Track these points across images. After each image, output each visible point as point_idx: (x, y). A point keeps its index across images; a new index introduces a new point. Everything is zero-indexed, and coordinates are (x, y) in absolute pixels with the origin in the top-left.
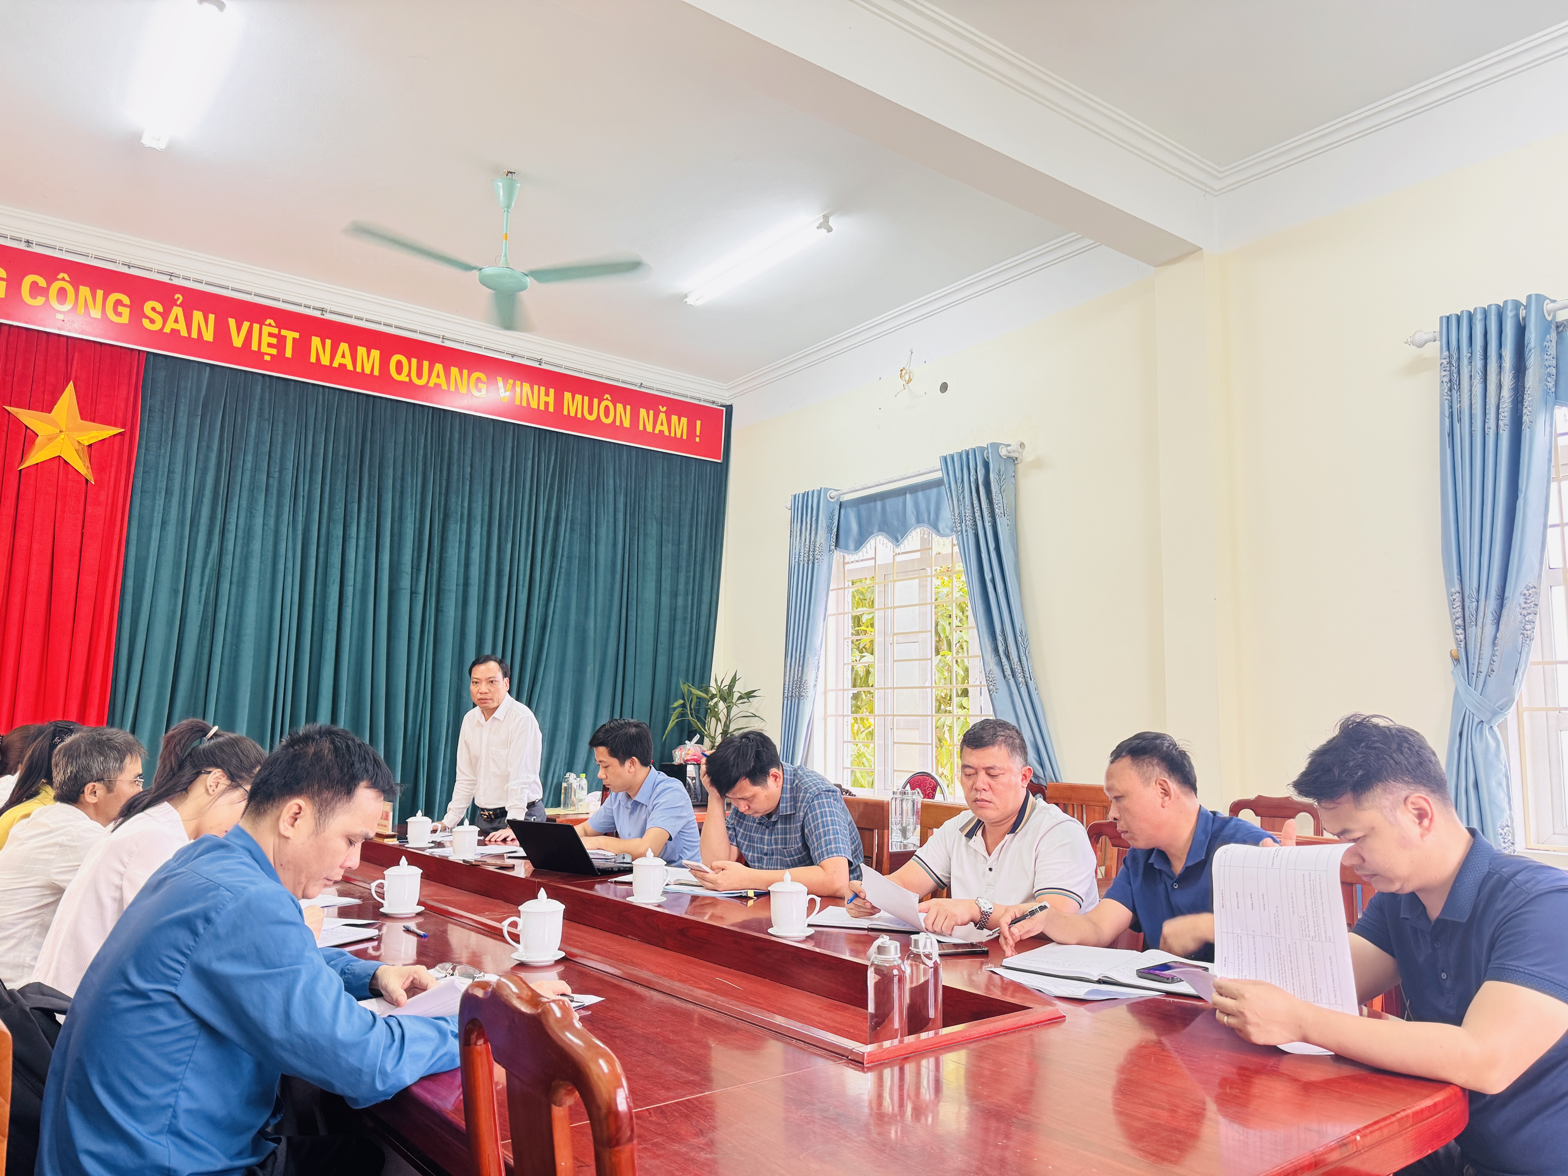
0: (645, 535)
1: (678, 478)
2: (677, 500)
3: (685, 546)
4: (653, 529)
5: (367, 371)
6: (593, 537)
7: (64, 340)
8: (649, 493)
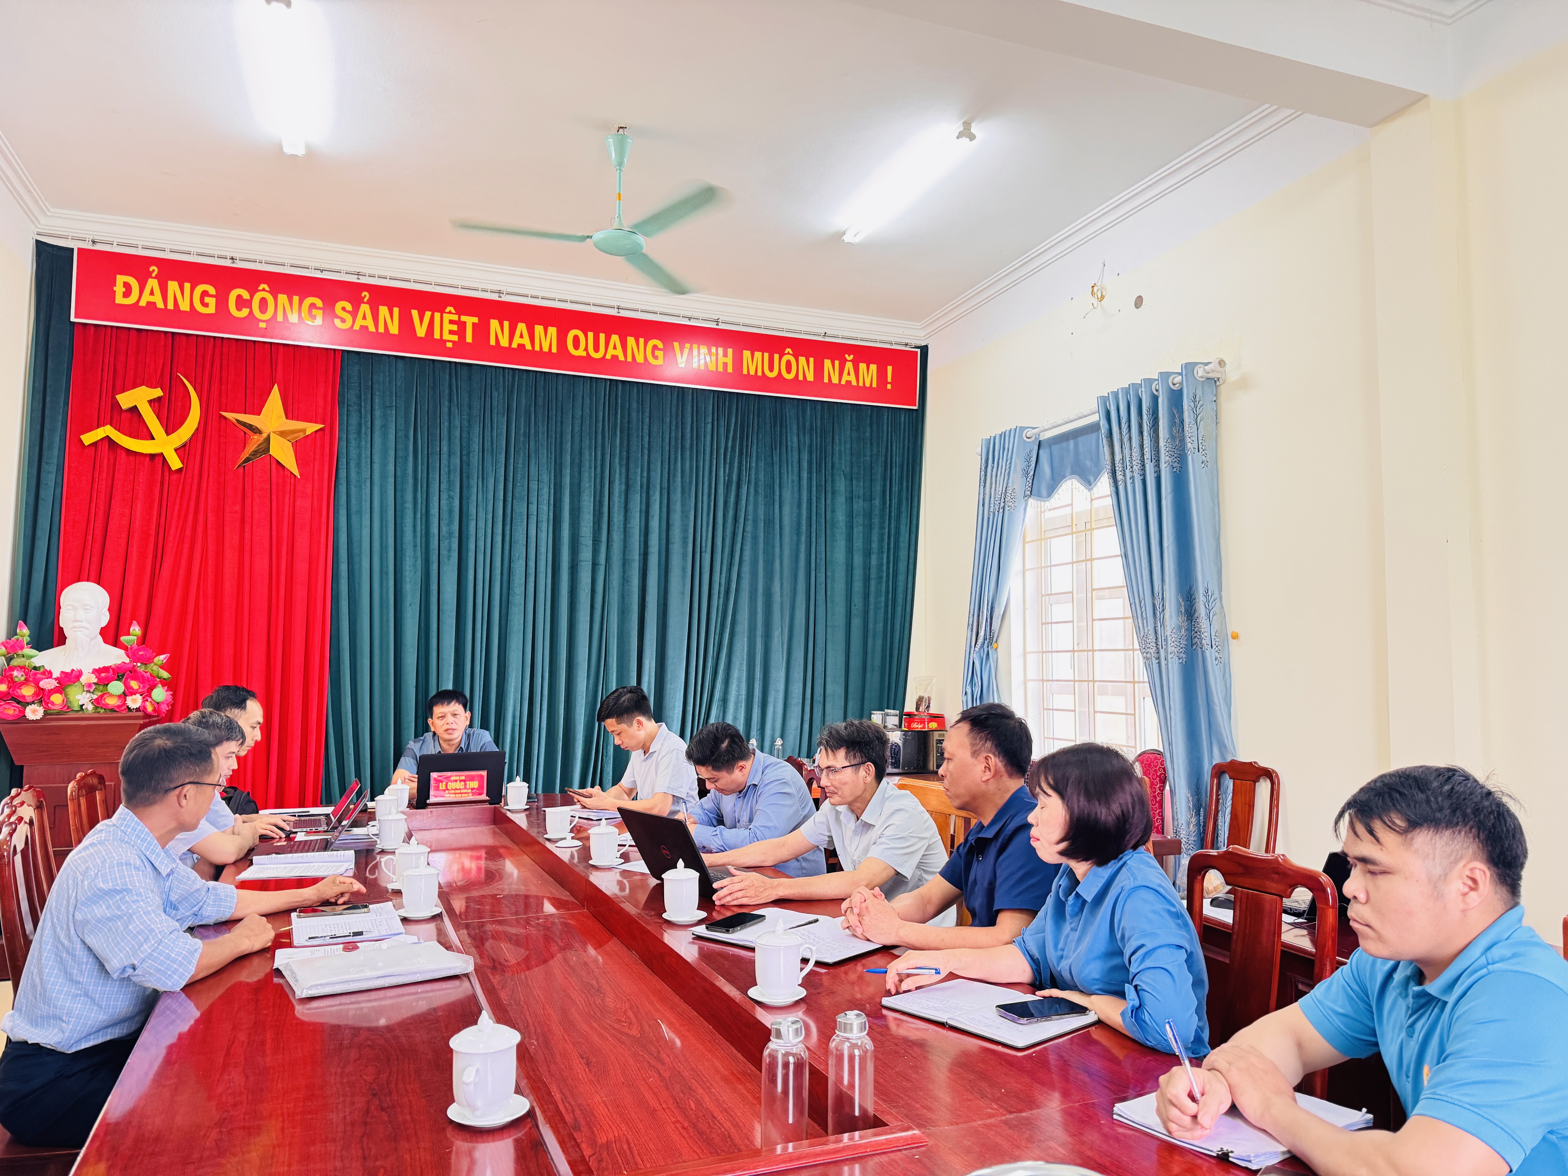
0: (833, 493)
1: (868, 429)
2: (868, 453)
3: (877, 502)
4: (841, 485)
5: (546, 349)
6: (777, 498)
7: (268, 346)
8: (837, 448)
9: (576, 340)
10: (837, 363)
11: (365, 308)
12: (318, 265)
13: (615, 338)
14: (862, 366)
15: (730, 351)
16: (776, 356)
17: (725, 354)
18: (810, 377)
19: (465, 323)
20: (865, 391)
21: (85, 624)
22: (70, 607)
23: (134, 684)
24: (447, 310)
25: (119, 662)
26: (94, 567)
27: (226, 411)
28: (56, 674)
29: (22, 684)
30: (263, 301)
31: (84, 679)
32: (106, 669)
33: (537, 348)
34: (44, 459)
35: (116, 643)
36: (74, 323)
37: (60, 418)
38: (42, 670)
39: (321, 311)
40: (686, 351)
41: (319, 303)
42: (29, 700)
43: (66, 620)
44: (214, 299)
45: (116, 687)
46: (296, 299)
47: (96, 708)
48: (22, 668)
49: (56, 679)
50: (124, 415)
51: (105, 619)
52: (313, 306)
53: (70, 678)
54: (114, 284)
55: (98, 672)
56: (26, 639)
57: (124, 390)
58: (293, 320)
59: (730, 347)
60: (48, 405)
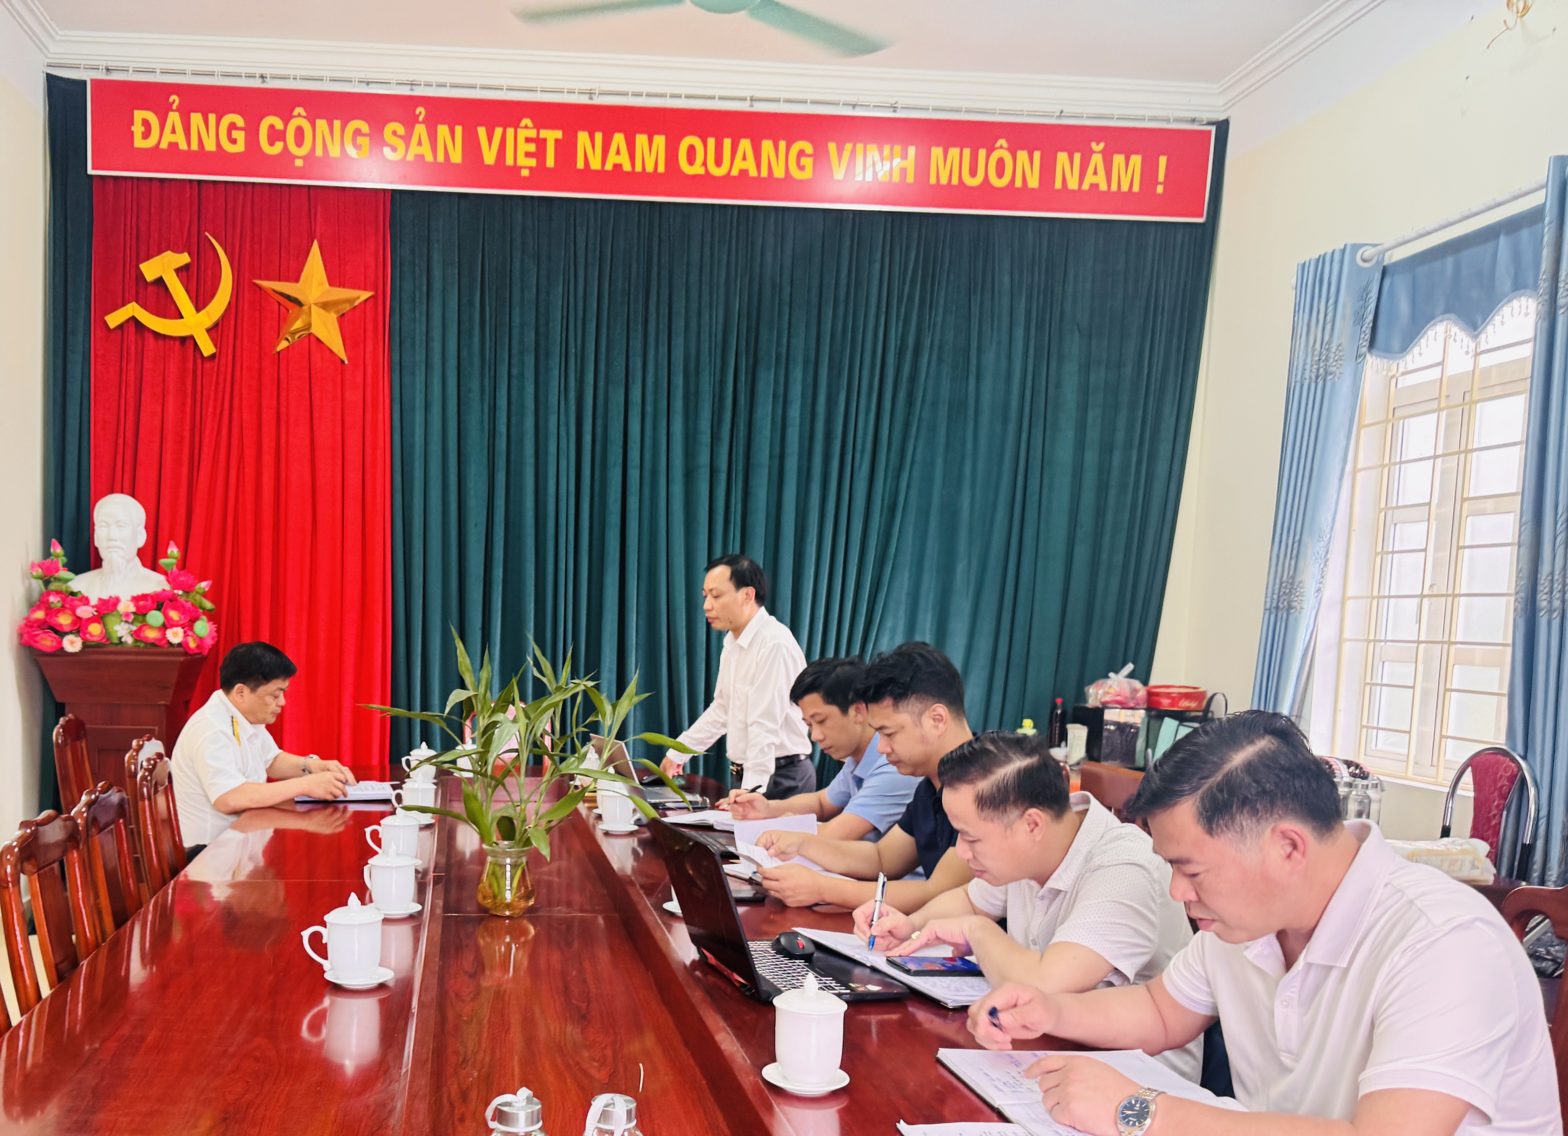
0: (1061, 357)
1: (1122, 258)
2: (1120, 295)
3: (1128, 371)
4: (1074, 347)
5: (650, 169)
6: (973, 369)
7: (305, 190)
8: (1070, 290)
9: (691, 149)
10: (1077, 156)
11: (420, 130)
12: (362, 76)
13: (745, 144)
14: (1118, 159)
15: (912, 150)
16: (982, 153)
17: (904, 156)
18: (1034, 182)
19: (545, 140)
20: (1123, 200)
21: (119, 544)
22: (103, 524)
23: (174, 615)
24: (523, 124)
25: (159, 589)
26: (127, 477)
27: (261, 278)
28: (94, 601)
29: (58, 611)
30: (300, 131)
31: (122, 608)
32: (144, 597)
33: (638, 168)
34: (69, 347)
35: (154, 566)
36: (91, 176)
37: (83, 295)
38: (79, 596)
39: (367, 139)
40: (846, 154)
41: (364, 127)
42: (67, 629)
43: (101, 538)
44: (243, 133)
45: (155, 618)
46: (337, 124)
47: (136, 641)
48: (58, 593)
49: (93, 607)
50: (150, 289)
51: (141, 538)
52: (357, 132)
53: (107, 607)
54: (132, 123)
55: (136, 599)
56: (62, 560)
57: (148, 258)
58: (335, 151)
59: (912, 145)
60: (69, 279)
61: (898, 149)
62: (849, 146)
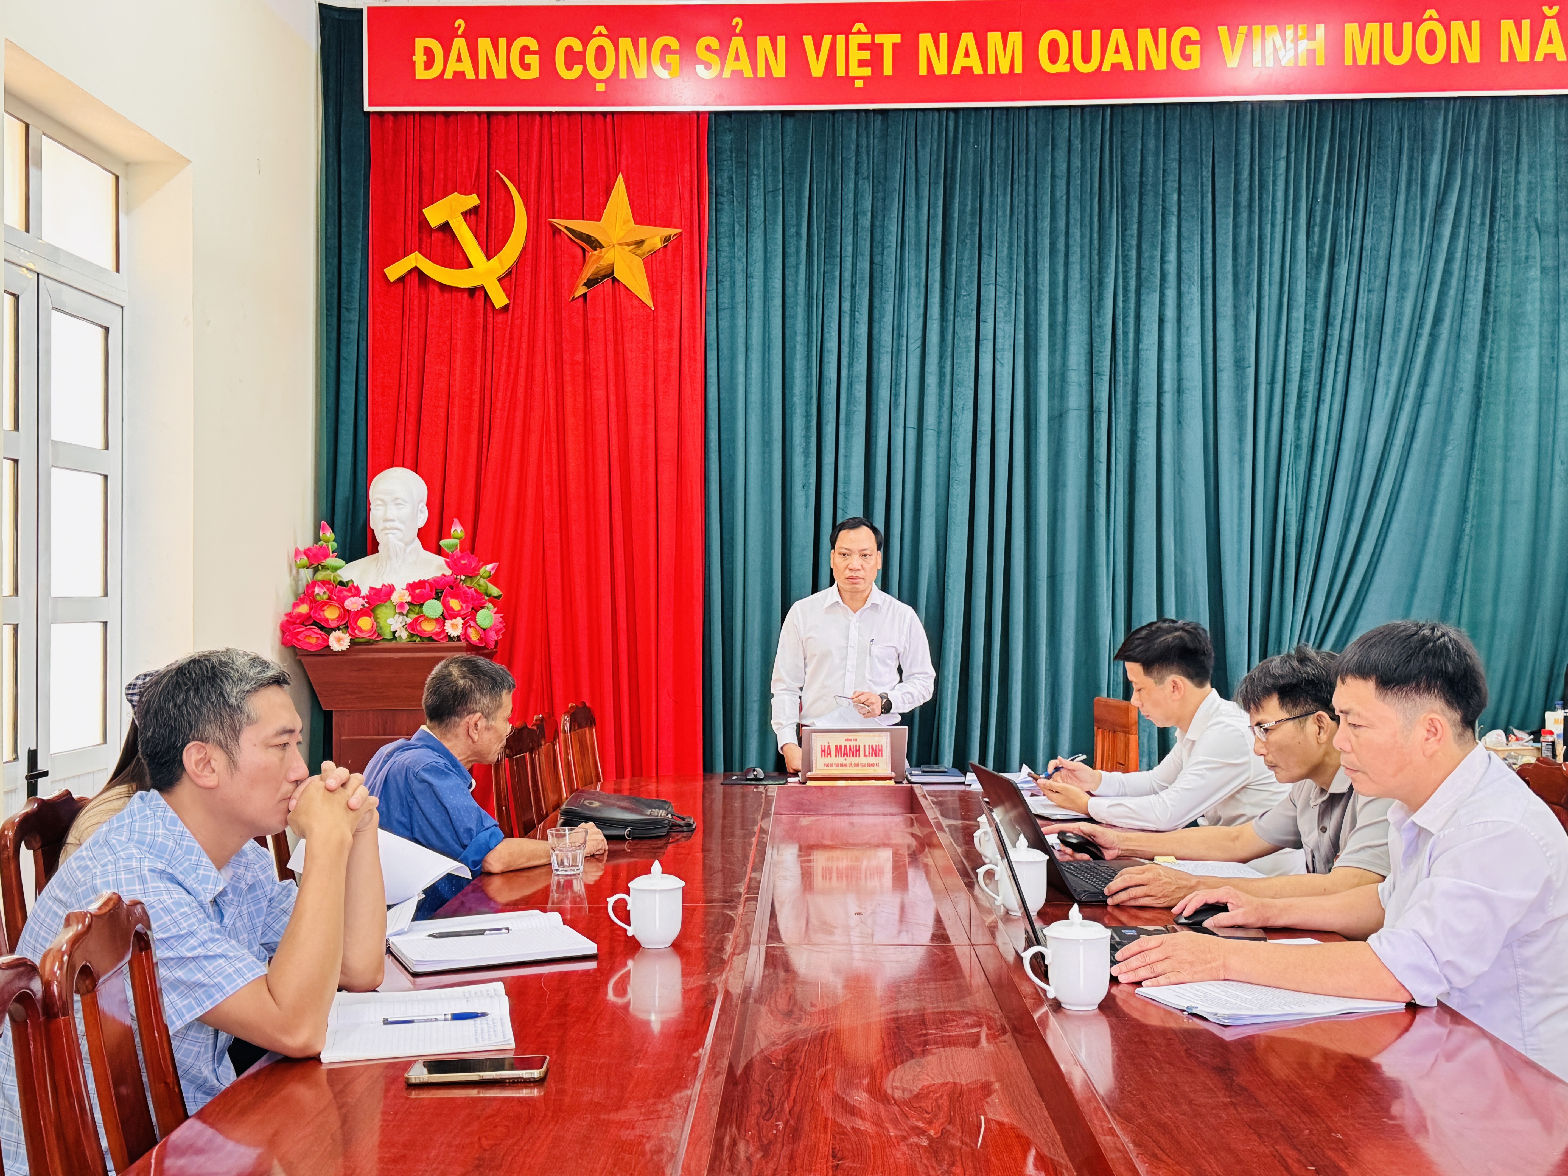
5: (1005, 70)
9: (1054, 46)
10: (1526, 24)
11: (737, 43)
13: (1118, 35)
15: (1320, 29)
16: (1407, 27)
17: (1312, 37)
18: (1473, 56)
19: (881, 45)
21: (399, 524)
22: (379, 502)
23: (455, 604)
24: (855, 29)
25: (438, 574)
26: (409, 447)
27: (557, 217)
28: (365, 591)
29: (325, 604)
30: (600, 52)
31: (395, 598)
32: (422, 584)
33: (991, 70)
34: (343, 305)
36: (368, 113)
37: (360, 246)
38: (349, 586)
39: (677, 56)
40: (1240, 39)
41: (674, 43)
42: (333, 624)
43: (377, 519)
44: (537, 57)
45: (434, 608)
46: (643, 42)
47: (411, 635)
48: (326, 583)
50: (435, 235)
51: (422, 517)
52: (666, 49)
53: (379, 596)
54: (413, 52)
55: (412, 587)
56: (333, 546)
57: (432, 202)
58: (640, 72)
59: (1319, 23)
60: (344, 229)
61: (1302, 28)
62: (1243, 29)
